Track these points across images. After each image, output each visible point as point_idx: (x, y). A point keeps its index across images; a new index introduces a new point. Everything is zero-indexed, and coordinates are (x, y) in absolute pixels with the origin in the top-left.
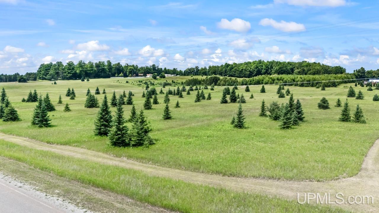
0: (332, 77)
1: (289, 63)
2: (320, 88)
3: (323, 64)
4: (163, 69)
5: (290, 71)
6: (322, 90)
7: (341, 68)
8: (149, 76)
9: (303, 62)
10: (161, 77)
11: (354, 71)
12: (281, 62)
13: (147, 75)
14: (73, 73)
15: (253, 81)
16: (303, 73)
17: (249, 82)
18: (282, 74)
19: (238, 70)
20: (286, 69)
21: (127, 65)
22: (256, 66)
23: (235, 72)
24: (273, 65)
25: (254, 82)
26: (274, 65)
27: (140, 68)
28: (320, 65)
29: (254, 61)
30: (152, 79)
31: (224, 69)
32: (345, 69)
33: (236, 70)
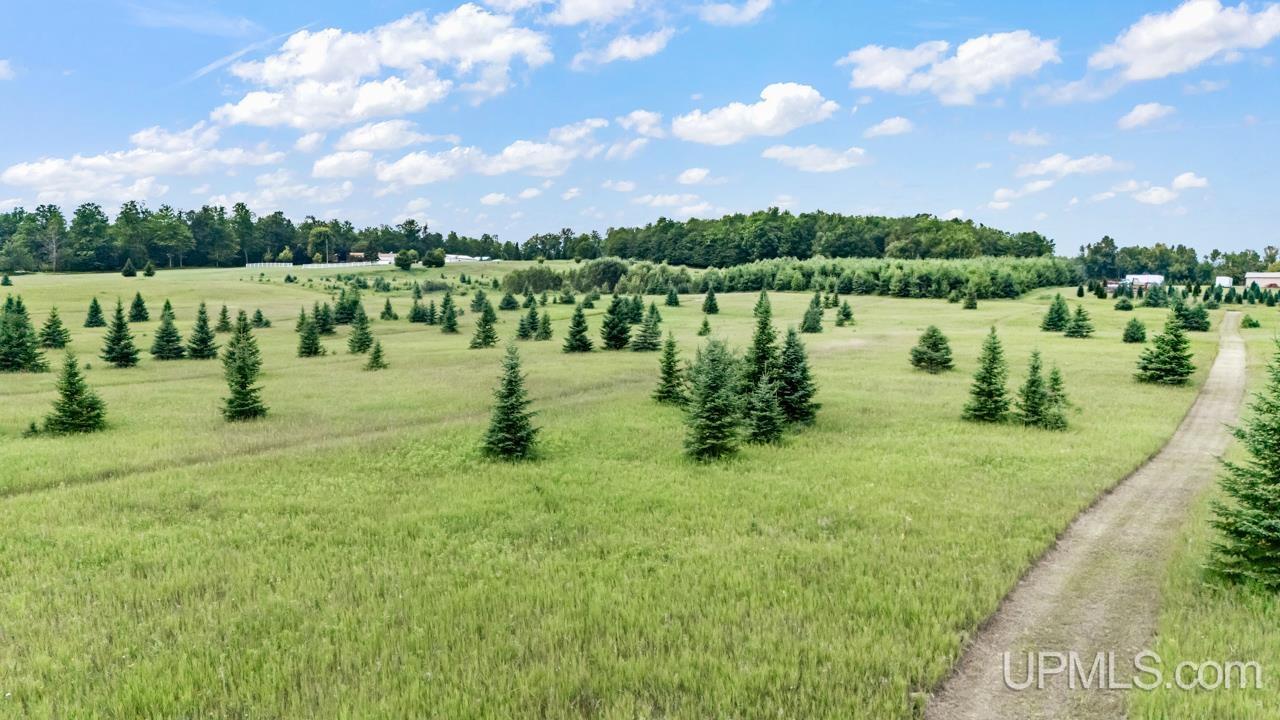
0: (1004, 266)
1: (870, 220)
2: (962, 302)
3: (982, 225)
4: (445, 238)
5: (874, 246)
6: (967, 307)
7: (1037, 239)
8: (387, 260)
9: (918, 216)
10: (429, 264)
11: (1082, 249)
12: (843, 215)
13: (380, 255)
14: (97, 249)
15: (741, 276)
16: (915, 252)
17: (727, 283)
18: (844, 256)
19: (700, 244)
20: (862, 240)
21: (310, 221)
22: (762, 229)
23: (691, 249)
24: (817, 227)
25: (742, 280)
26: (821, 228)
27: (361, 232)
28: (974, 229)
29: (756, 211)
30: (392, 271)
31: (654, 239)
32: (1052, 241)
33: (692, 241)
